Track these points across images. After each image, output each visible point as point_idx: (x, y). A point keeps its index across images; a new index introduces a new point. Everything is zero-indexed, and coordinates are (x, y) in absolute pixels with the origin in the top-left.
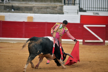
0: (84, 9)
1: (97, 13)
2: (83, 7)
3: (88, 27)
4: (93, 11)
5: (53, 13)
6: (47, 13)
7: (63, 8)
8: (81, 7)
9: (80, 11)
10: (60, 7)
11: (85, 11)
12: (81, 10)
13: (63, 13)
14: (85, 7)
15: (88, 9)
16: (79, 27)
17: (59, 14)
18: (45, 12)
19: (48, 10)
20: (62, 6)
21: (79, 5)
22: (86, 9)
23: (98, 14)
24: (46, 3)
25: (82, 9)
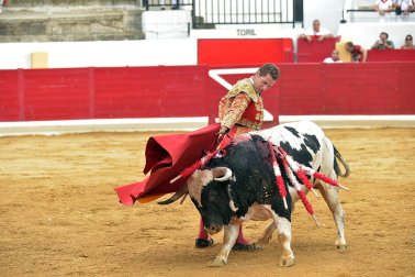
0: (209, 21)
1: (248, 32)
2: (203, 15)
3: (223, 76)
4: (237, 23)
5: (112, 38)
6: (93, 39)
7: (140, 20)
8: (197, 14)
9: (195, 27)
10: (132, 18)
11: (211, 26)
12: (198, 23)
13: (143, 37)
14: (209, 11)
15: (222, 21)
16: (196, 78)
17: (131, 38)
18: (88, 35)
19: (95, 27)
20: (138, 15)
21: (190, 8)
22: (216, 21)
23: (252, 32)
24: (86, 8)
25: (201, 18)
